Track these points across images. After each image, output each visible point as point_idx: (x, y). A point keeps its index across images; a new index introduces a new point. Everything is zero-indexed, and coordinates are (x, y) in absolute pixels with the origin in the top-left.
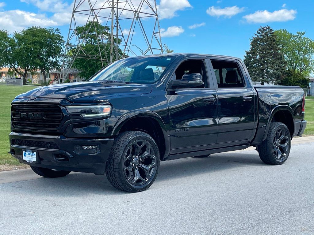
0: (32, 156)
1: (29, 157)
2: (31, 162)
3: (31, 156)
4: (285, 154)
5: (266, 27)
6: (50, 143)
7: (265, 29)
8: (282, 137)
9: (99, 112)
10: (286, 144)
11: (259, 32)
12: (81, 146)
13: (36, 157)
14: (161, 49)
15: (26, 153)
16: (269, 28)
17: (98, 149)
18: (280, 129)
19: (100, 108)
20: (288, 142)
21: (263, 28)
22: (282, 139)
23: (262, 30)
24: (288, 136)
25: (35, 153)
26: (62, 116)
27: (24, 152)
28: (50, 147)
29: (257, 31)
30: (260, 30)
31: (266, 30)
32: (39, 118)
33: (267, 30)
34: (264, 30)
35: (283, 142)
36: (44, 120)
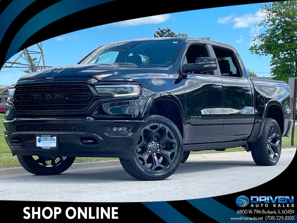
0: (50, 141)
1: (46, 143)
2: (49, 148)
3: (48, 141)
4: (276, 154)
5: (166, 30)
6: (74, 125)
7: (165, 31)
8: (274, 135)
9: (128, 92)
10: (278, 143)
11: (157, 35)
12: (112, 128)
13: (56, 141)
14: (40, 53)
15: (41, 138)
16: (169, 30)
17: (129, 130)
18: (272, 126)
19: (130, 87)
20: (279, 141)
21: (161, 31)
22: (274, 137)
23: (160, 33)
24: (279, 134)
25: (55, 138)
26: (90, 95)
27: (38, 138)
28: (75, 130)
29: (154, 35)
30: (158, 33)
31: (165, 33)
32: (60, 99)
33: (167, 33)
34: (163, 33)
35: (274, 140)
36: (67, 101)
